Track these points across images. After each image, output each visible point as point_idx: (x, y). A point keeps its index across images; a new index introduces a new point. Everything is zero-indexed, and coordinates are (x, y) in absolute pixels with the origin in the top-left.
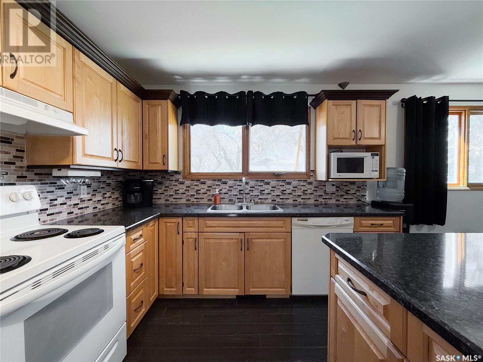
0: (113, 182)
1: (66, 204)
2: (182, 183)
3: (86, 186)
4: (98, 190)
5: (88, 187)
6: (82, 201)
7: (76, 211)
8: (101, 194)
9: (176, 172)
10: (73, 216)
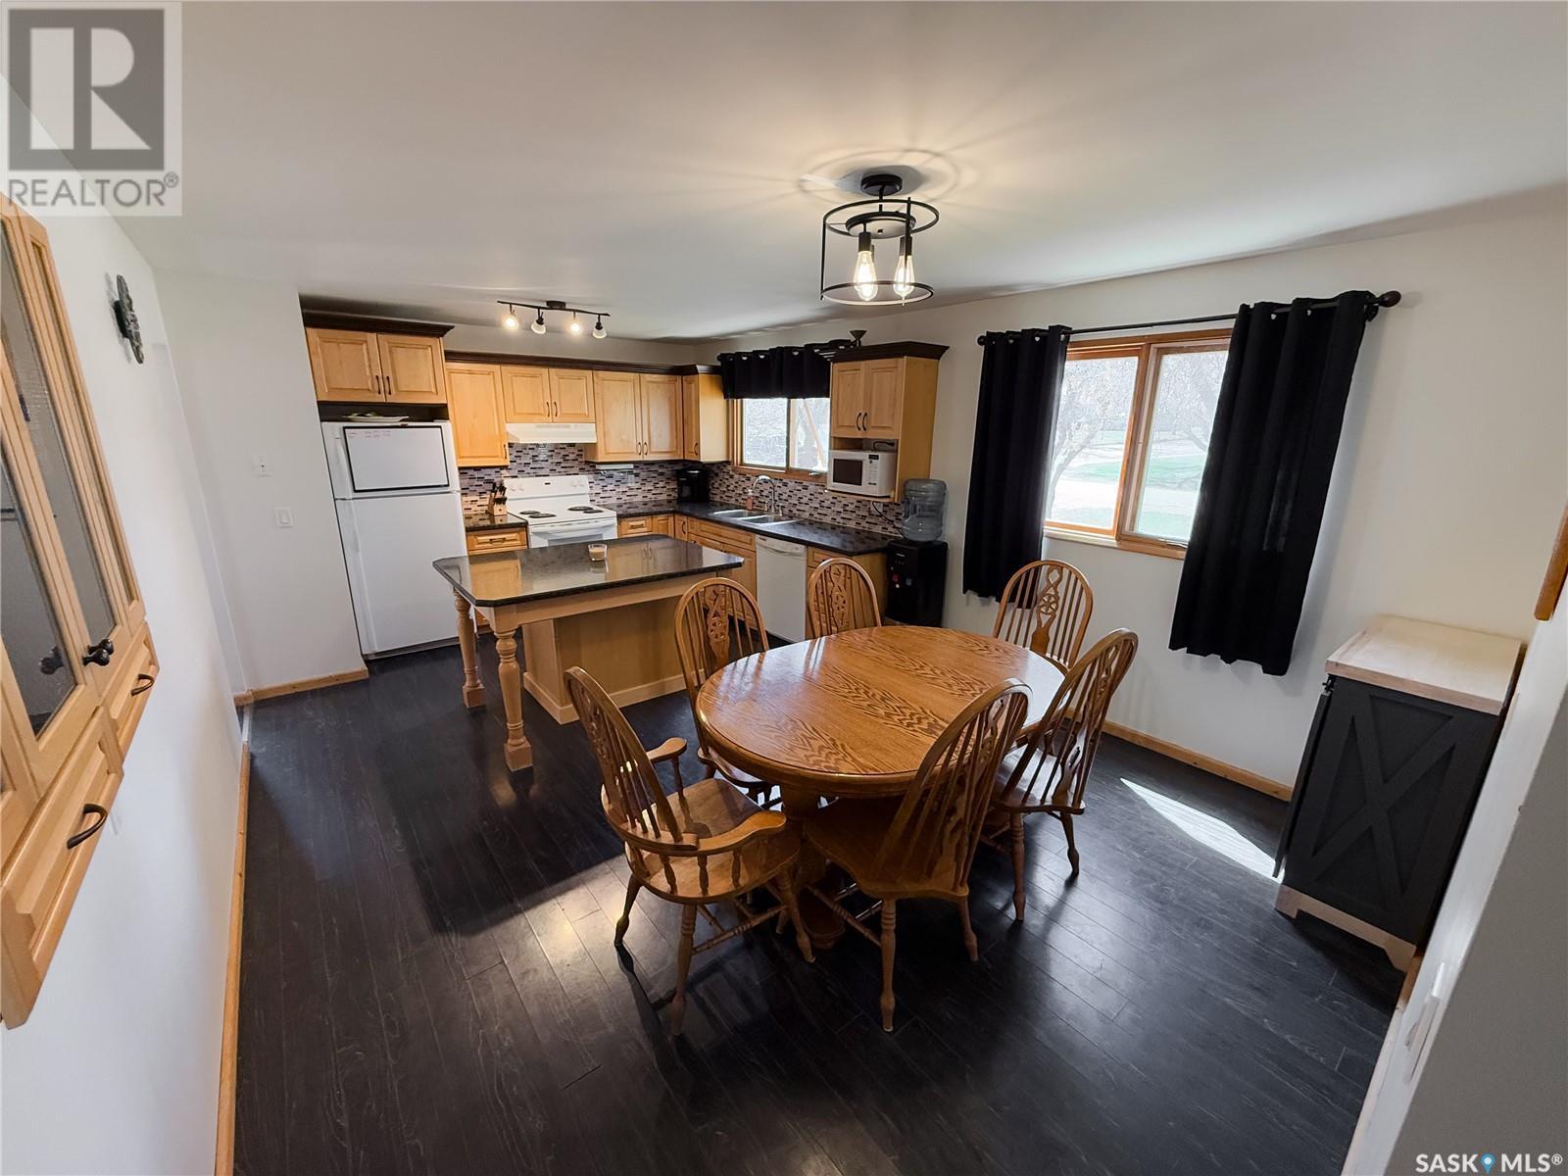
1: (615, 490)
2: (732, 477)
4: (649, 480)
7: (624, 497)
8: (652, 484)
9: (728, 462)
10: (622, 501)
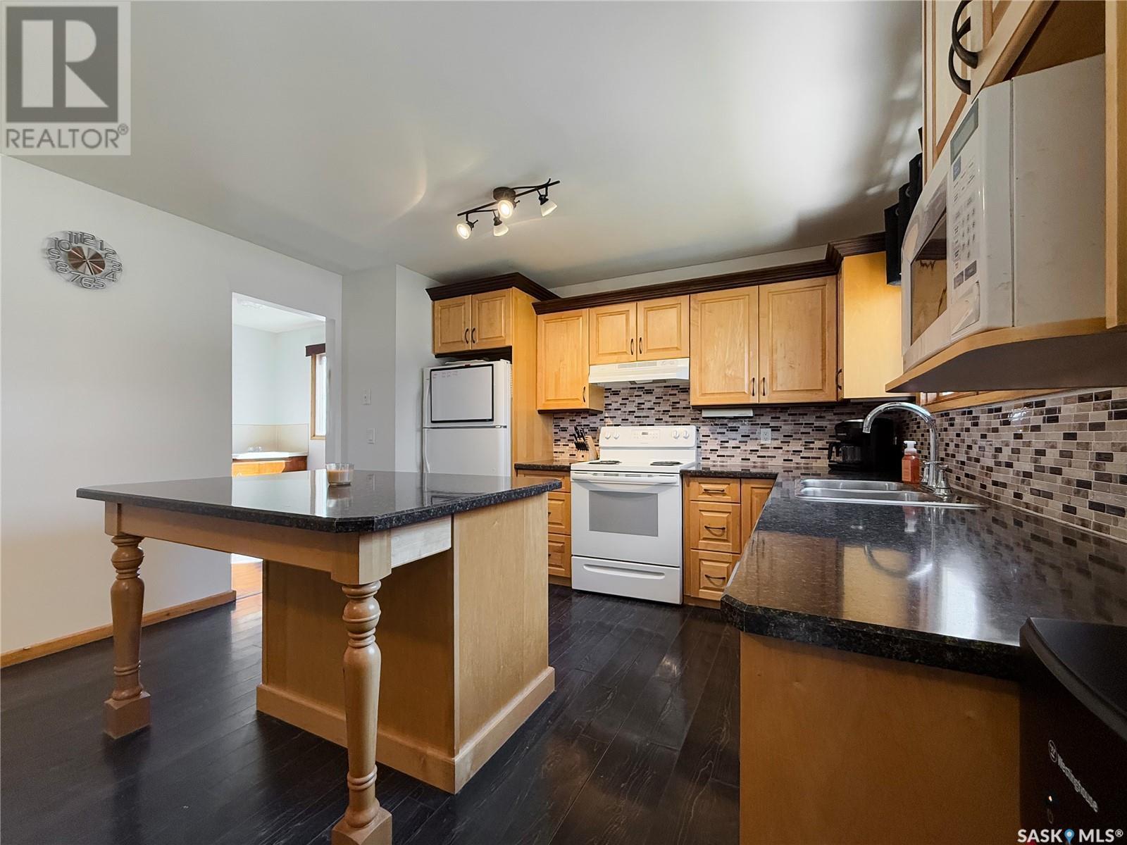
0: (830, 424)
1: (739, 448)
3: (770, 429)
4: (796, 436)
5: (772, 430)
6: (764, 447)
7: (754, 458)
8: (801, 442)
